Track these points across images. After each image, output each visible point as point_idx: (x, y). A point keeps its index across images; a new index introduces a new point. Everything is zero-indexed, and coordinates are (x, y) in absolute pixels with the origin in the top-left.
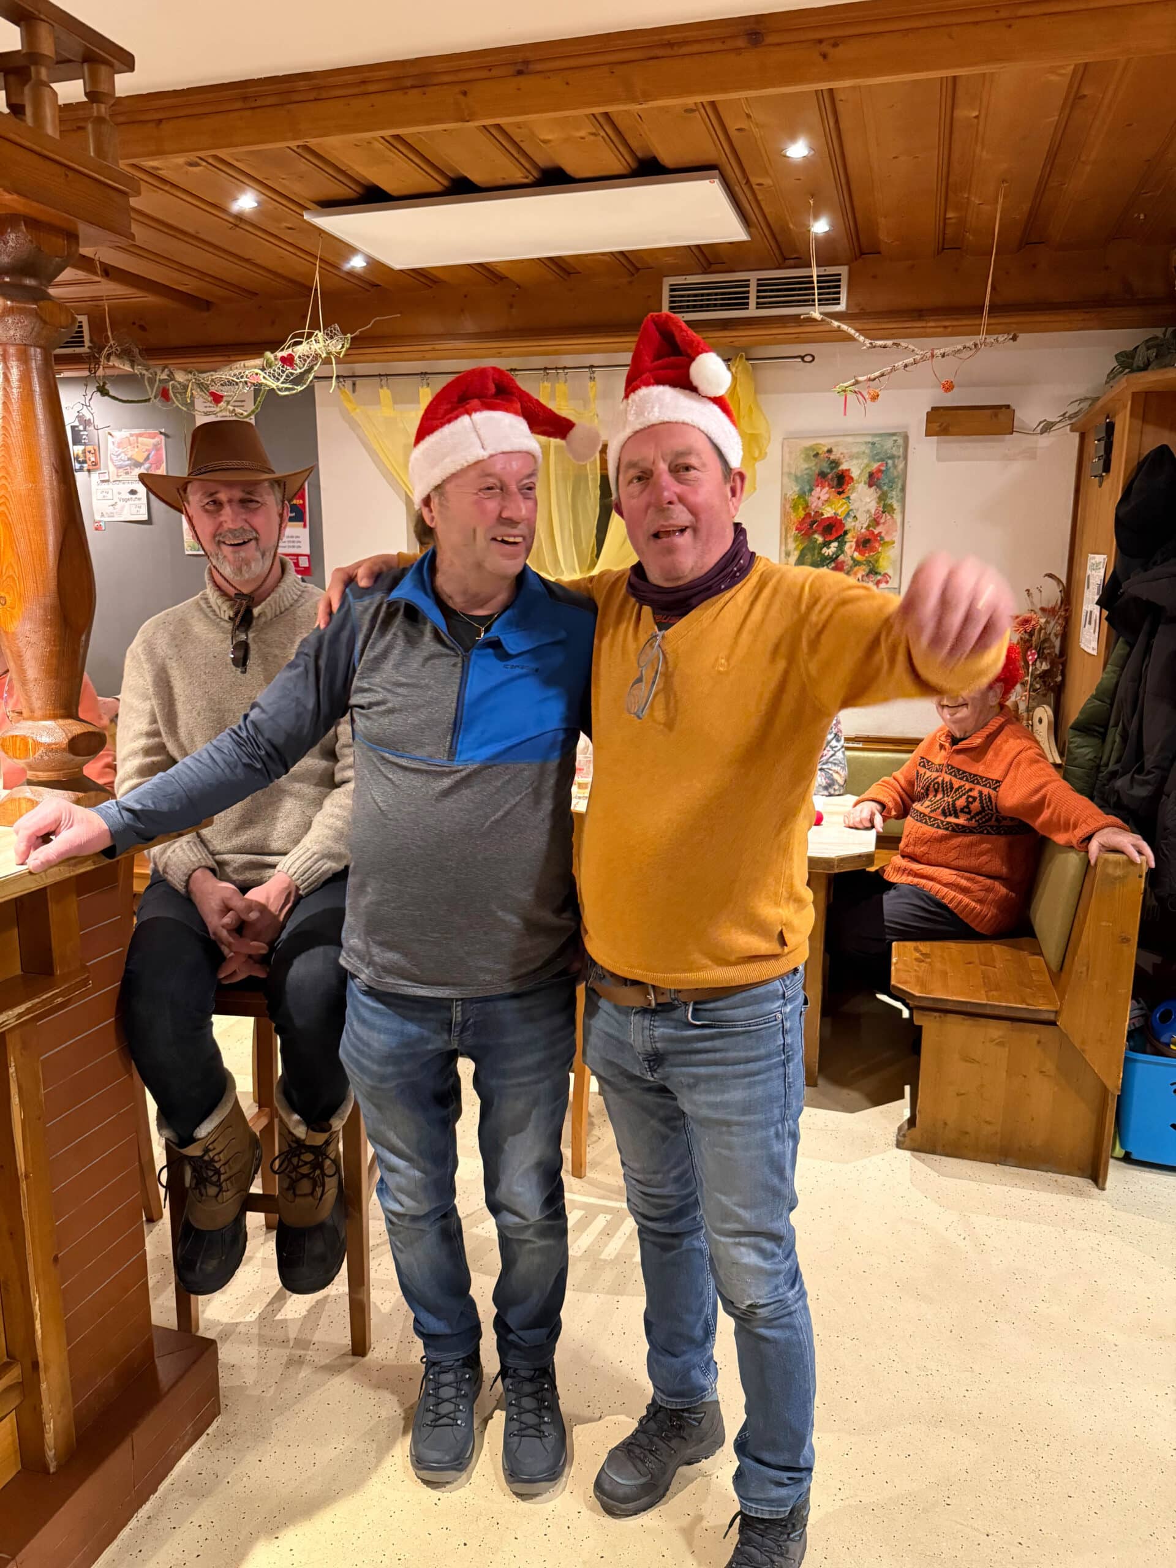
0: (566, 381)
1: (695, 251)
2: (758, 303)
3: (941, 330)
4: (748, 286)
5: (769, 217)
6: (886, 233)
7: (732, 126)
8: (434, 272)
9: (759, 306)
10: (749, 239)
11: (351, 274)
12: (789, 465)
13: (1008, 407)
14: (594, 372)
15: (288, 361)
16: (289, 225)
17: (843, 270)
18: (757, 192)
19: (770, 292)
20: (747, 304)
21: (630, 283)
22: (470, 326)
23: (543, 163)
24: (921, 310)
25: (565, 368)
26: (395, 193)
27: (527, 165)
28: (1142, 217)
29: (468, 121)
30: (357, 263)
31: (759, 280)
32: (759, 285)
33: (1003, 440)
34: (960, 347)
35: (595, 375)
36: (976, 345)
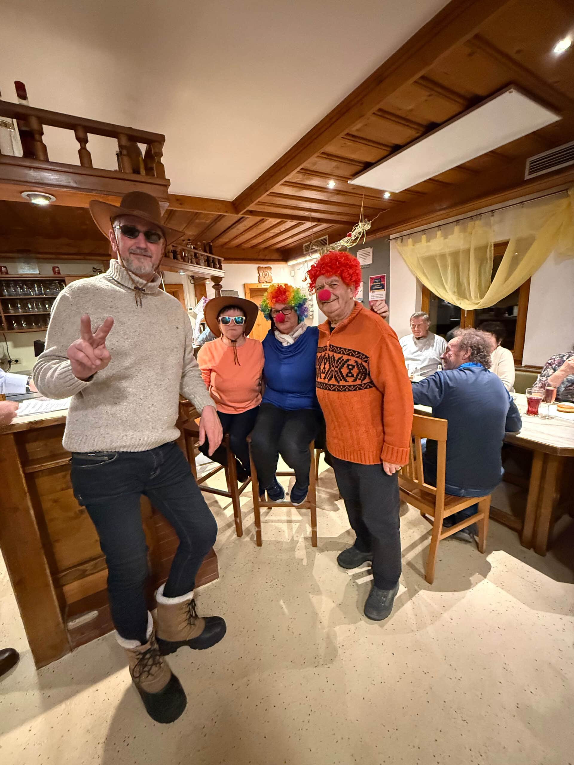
0: (481, 219)
7: (510, 51)
8: (413, 189)
10: (560, 119)
11: (383, 200)
15: (350, 236)
26: (373, 162)
30: (387, 195)
35: (494, 214)
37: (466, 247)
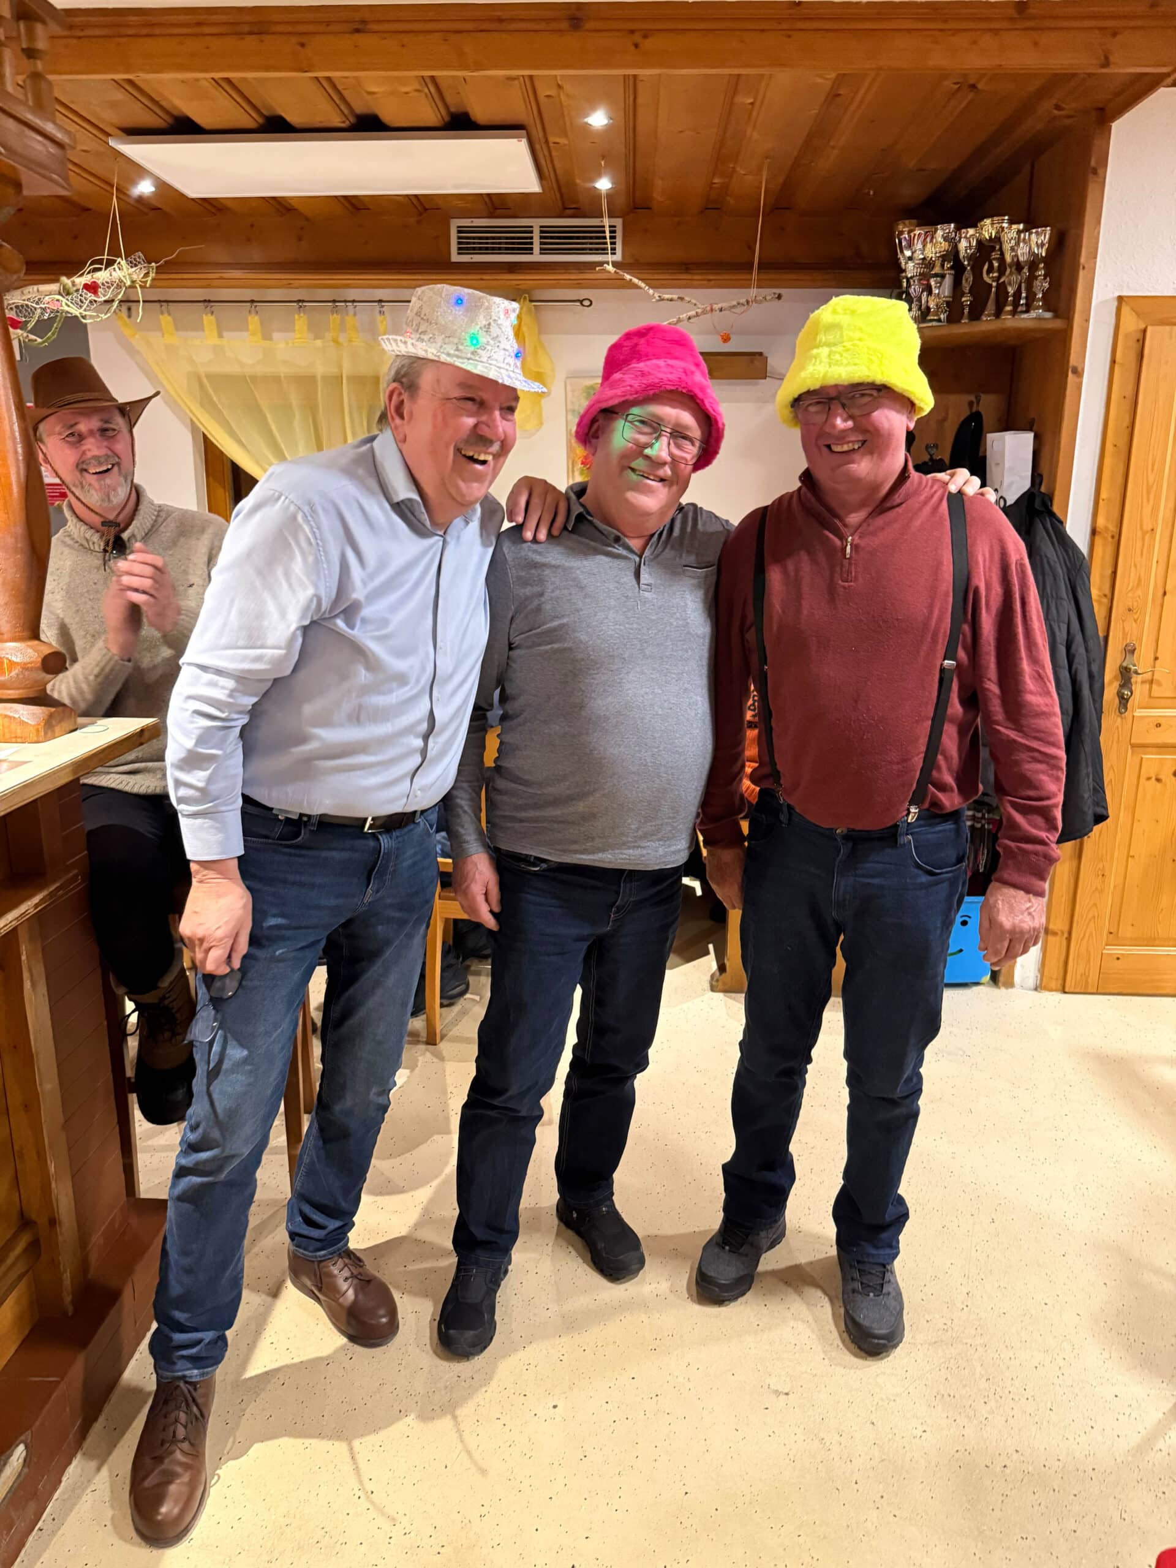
0: (355, 314)
1: (487, 199)
2: (541, 249)
3: (705, 282)
4: (531, 232)
5: (558, 171)
6: (659, 193)
7: (542, 93)
9: (543, 251)
10: (541, 191)
11: (140, 199)
12: (572, 403)
13: (761, 354)
14: (383, 306)
15: (92, 288)
16: (86, 148)
17: (618, 222)
18: (552, 148)
19: (554, 239)
20: (532, 249)
21: (419, 222)
22: (256, 255)
23: (360, 109)
24: (686, 264)
25: (354, 301)
26: (209, 128)
27: (346, 111)
28: (872, 193)
29: (306, 72)
30: (145, 188)
31: (541, 227)
32: (541, 232)
33: (757, 384)
34: (734, 303)
35: (384, 309)
36: (748, 302)
37: (333, 370)
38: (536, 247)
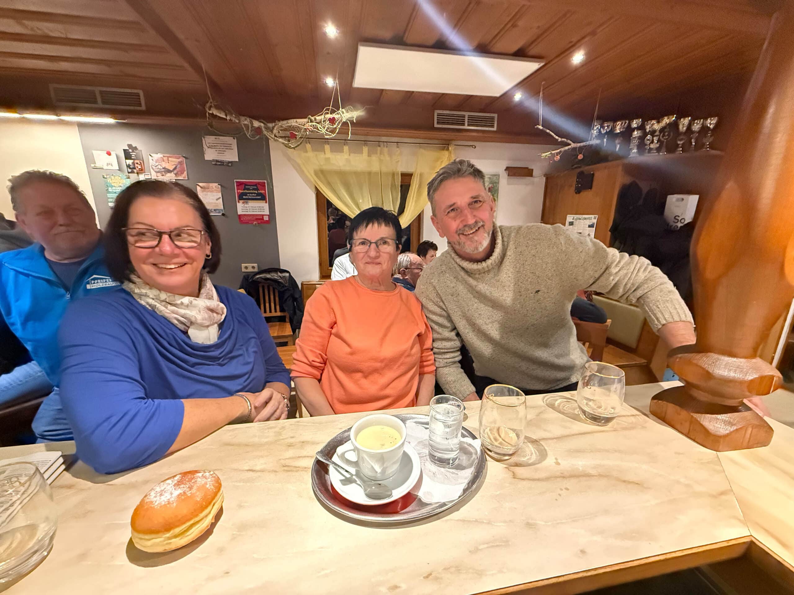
4: (465, 117)
9: (469, 125)
10: (498, 96)
13: (530, 168)
15: (332, 120)
16: (330, 51)
17: (496, 115)
19: (472, 121)
20: (464, 124)
30: (329, 81)
32: (469, 117)
33: (528, 179)
38: (466, 124)
